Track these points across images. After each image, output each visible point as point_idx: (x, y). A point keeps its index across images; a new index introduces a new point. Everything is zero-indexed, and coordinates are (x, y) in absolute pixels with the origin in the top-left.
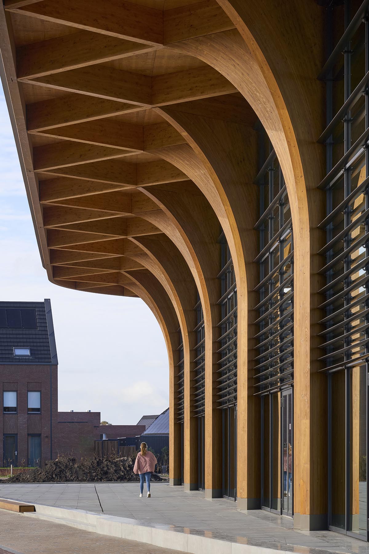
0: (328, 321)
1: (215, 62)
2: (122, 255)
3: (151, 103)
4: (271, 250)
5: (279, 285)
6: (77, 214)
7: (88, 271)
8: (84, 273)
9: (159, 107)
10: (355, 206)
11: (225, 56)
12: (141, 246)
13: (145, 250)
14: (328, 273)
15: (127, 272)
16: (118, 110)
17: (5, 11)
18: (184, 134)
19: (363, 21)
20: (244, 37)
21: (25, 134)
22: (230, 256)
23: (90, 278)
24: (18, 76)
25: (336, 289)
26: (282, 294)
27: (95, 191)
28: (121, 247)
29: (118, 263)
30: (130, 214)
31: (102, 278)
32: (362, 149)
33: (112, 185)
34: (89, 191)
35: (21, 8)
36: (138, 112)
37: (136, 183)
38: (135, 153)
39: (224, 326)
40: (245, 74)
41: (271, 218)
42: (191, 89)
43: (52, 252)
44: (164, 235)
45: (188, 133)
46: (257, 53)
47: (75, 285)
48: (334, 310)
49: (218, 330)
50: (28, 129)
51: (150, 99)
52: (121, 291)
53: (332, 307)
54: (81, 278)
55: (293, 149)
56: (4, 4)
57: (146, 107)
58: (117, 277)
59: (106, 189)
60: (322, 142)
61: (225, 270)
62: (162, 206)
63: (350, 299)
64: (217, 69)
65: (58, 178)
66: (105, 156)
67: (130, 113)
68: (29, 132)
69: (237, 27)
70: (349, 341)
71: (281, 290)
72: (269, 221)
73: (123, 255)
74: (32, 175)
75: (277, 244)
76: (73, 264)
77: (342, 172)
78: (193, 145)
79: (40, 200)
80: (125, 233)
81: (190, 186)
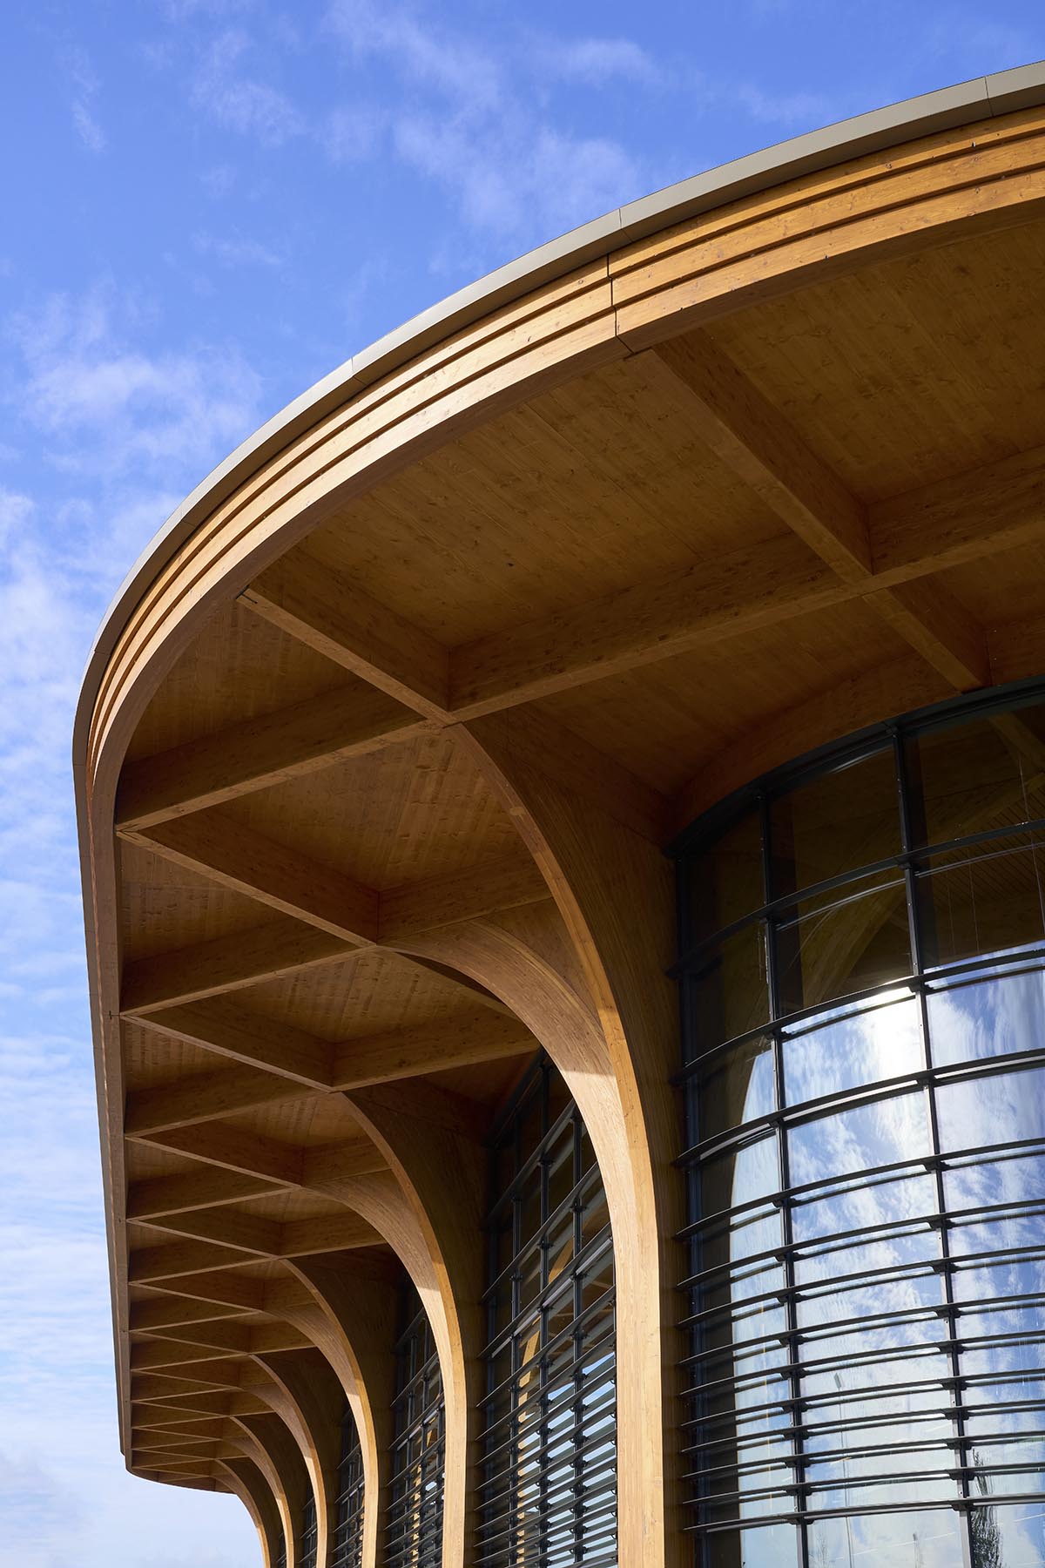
0: (485, 1509)
1: (360, 1206)
2: (218, 1439)
3: (278, 1253)
4: (411, 1436)
5: (418, 1482)
6: (172, 1386)
7: (175, 1459)
8: (171, 1461)
9: (288, 1259)
10: (521, 1385)
11: (372, 1201)
12: (245, 1428)
13: (249, 1432)
14: (488, 1466)
15: (222, 1460)
16: (239, 1260)
17: (125, 1141)
18: (315, 1291)
19: (539, 1164)
20: (399, 1179)
21: (125, 1285)
22: (358, 1440)
23: (176, 1467)
24: (128, 1216)
25: (497, 1489)
26: (423, 1493)
27: (199, 1358)
28: (220, 1428)
29: (213, 1449)
30: (236, 1387)
31: (190, 1468)
32: (536, 1313)
33: (219, 1350)
34: (191, 1358)
35: (142, 1137)
36: (260, 1265)
37: (248, 1350)
38: (251, 1314)
39: (342, 1533)
40: (395, 1222)
41: (412, 1397)
42: (326, 1239)
43: (135, 1433)
44: (275, 1415)
45: (320, 1291)
46: (414, 1198)
47: (157, 1476)
48: (495, 1495)
49: (335, 1538)
50: (129, 1280)
51: (277, 1249)
52: (212, 1485)
53: (492, 1491)
54: (165, 1467)
55: (450, 1311)
56: (124, 1132)
57: (272, 1258)
58: (209, 1468)
59: (212, 1356)
60: (484, 1304)
61: (348, 1461)
62: (277, 1379)
63: (516, 1500)
64: (362, 1215)
65: (155, 1342)
66: (218, 1315)
67: (252, 1265)
68: (130, 1284)
69: (392, 1167)
70: (515, 1539)
71: (422, 1487)
72: (410, 1400)
73: (220, 1437)
74: (126, 1336)
75: (419, 1428)
76: (159, 1449)
77: (508, 1340)
78: (324, 1305)
79: (131, 1368)
80: (227, 1411)
81: (316, 1357)
